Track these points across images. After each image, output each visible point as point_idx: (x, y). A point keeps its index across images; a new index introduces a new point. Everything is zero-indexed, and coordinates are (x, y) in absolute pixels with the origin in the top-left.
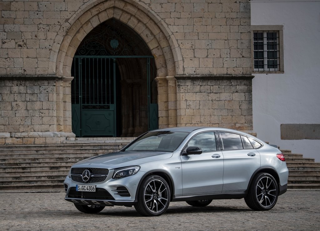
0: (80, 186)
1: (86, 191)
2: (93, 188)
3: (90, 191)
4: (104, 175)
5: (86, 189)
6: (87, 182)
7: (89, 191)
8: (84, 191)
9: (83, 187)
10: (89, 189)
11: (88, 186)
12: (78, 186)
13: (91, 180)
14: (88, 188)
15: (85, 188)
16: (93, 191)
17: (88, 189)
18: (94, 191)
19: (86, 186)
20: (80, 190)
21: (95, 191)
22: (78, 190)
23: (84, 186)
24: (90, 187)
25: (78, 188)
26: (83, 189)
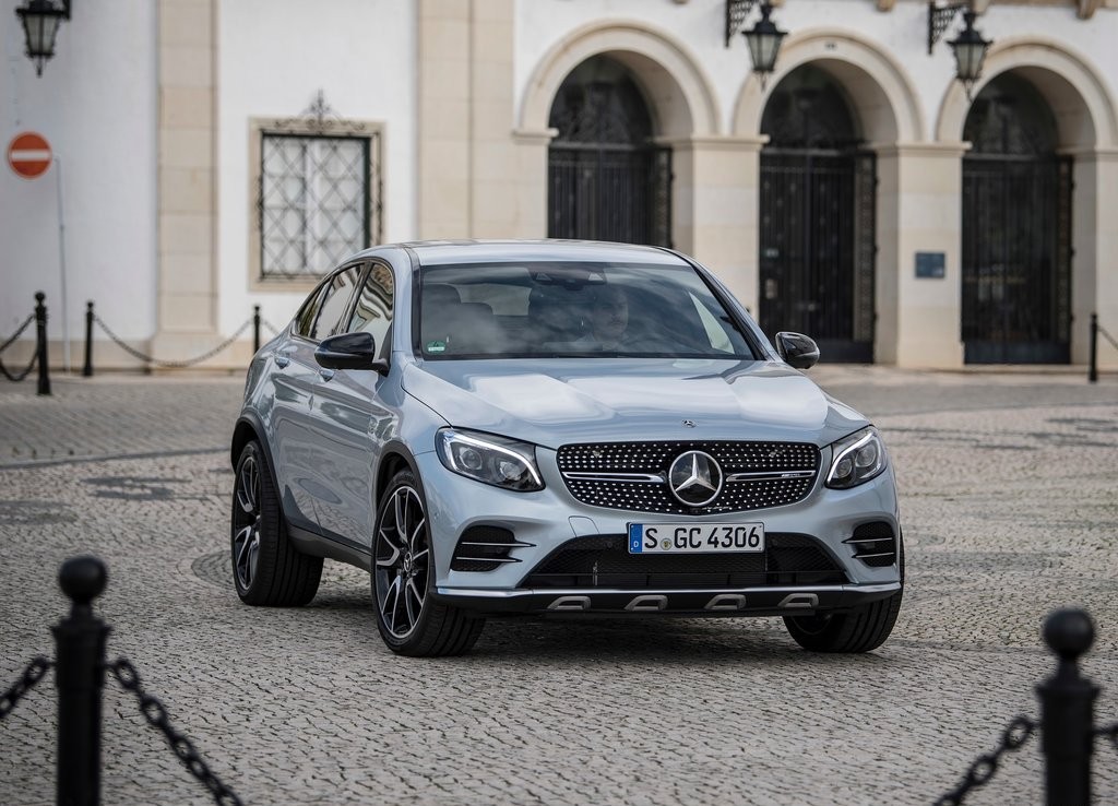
0: (665, 531)
1: (706, 548)
2: (752, 535)
3: (733, 549)
4: (796, 473)
5: (704, 543)
6: (707, 510)
7: (720, 549)
8: (689, 549)
9: (681, 534)
10: (723, 540)
11: (720, 527)
12: (645, 528)
13: (739, 499)
14: (721, 536)
15: (699, 537)
16: (747, 548)
17: (716, 543)
18: (755, 549)
19: (707, 529)
20: (658, 549)
21: (760, 547)
22: (645, 550)
23: (688, 527)
24: (731, 529)
25: (645, 540)
26: (681, 543)
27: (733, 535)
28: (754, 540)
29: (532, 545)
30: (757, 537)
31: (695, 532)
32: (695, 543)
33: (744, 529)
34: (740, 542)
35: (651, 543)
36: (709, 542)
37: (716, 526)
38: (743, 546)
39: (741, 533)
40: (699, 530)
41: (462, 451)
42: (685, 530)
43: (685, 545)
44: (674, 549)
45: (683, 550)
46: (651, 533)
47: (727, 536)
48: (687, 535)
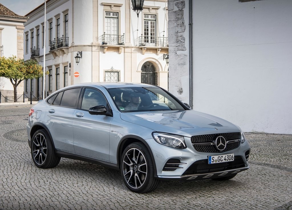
0: (216, 157)
2: (232, 157)
4: (237, 140)
6: (224, 151)
8: (221, 162)
9: (219, 158)
10: (227, 159)
11: (226, 155)
12: (212, 157)
17: (225, 160)
18: (233, 160)
20: (214, 162)
22: (212, 163)
23: (220, 156)
24: (228, 156)
25: (212, 160)
26: (219, 160)
27: (229, 157)
29: (186, 164)
30: (233, 157)
32: (222, 160)
33: (230, 155)
34: (230, 159)
35: (213, 161)
36: (224, 160)
37: (225, 155)
38: (230, 160)
39: (230, 156)
40: (222, 157)
41: (162, 138)
42: (220, 157)
43: (220, 161)
44: (217, 162)
45: (219, 162)
47: (228, 158)
48: (220, 158)
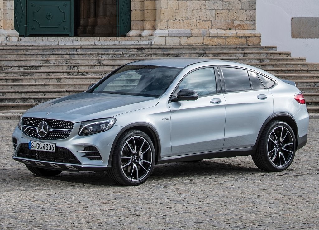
0: (35, 144)
1: (43, 150)
2: (52, 147)
3: (48, 150)
4: (67, 130)
5: (42, 148)
6: (44, 139)
7: (46, 150)
9: (38, 145)
11: (45, 144)
12: (32, 142)
13: (49, 136)
14: (46, 146)
15: (42, 146)
16: (51, 151)
17: (45, 148)
19: (43, 144)
20: (34, 149)
21: (54, 151)
22: (32, 149)
23: (39, 143)
24: (48, 145)
25: (32, 146)
26: (38, 147)
27: (48, 147)
28: (53, 148)
31: (40, 145)
32: (41, 148)
33: (51, 145)
34: (50, 149)
35: (33, 147)
36: (43, 148)
38: (50, 150)
43: (39, 148)
44: (37, 149)
46: (32, 144)
47: (47, 147)
